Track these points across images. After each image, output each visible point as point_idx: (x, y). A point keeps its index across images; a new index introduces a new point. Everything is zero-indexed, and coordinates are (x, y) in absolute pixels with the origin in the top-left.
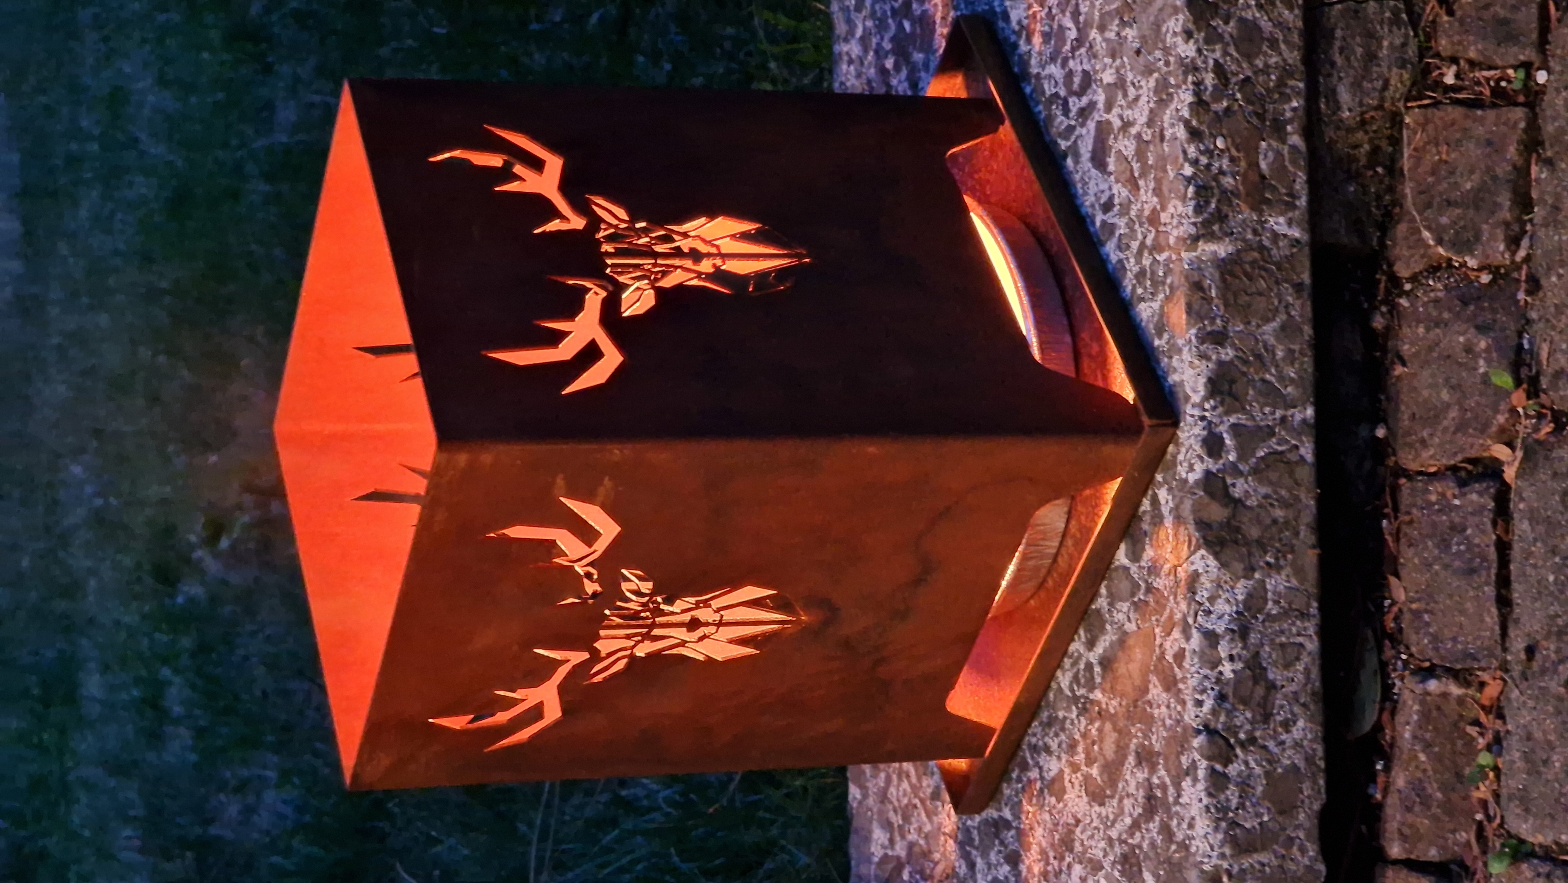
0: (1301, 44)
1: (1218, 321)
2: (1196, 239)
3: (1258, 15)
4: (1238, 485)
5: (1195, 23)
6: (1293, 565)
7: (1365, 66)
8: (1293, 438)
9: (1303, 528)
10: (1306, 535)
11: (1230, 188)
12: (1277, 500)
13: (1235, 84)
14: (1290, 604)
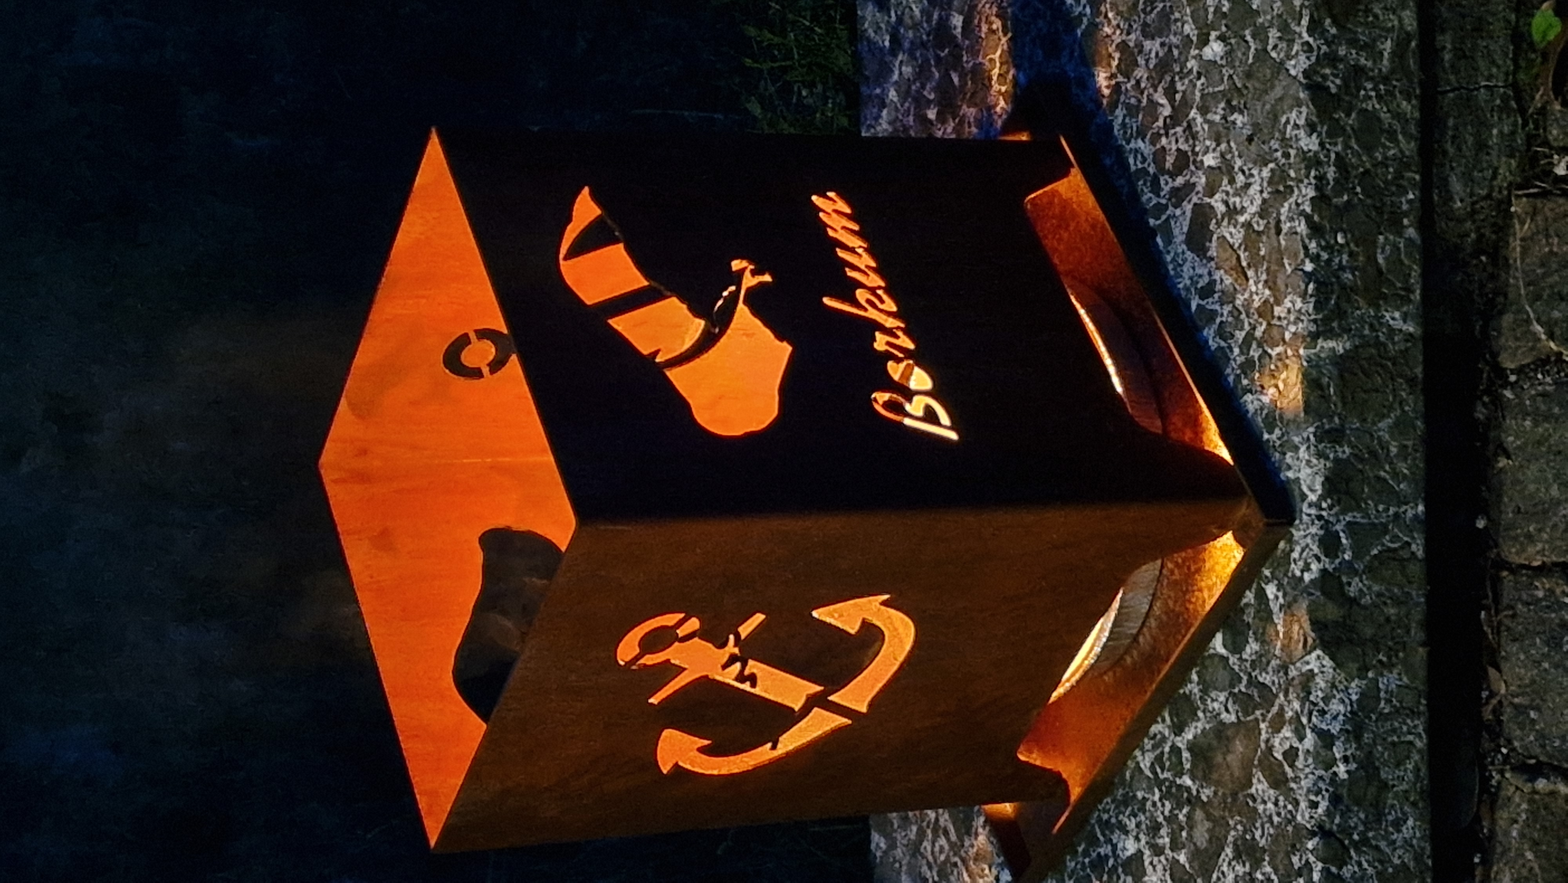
0: (1419, 136)
1: (1336, 420)
2: (1314, 337)
3: (1377, 106)
4: (1353, 584)
5: (1318, 117)
6: (1404, 662)
7: (1477, 155)
8: (1405, 535)
9: (1414, 625)
10: (1417, 634)
11: (1348, 283)
12: (1391, 598)
13: (1355, 177)
14: (1401, 702)
